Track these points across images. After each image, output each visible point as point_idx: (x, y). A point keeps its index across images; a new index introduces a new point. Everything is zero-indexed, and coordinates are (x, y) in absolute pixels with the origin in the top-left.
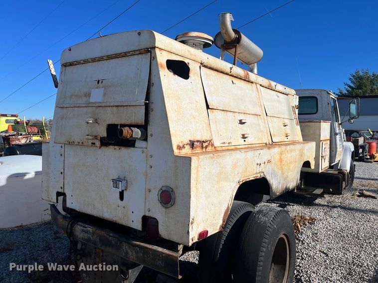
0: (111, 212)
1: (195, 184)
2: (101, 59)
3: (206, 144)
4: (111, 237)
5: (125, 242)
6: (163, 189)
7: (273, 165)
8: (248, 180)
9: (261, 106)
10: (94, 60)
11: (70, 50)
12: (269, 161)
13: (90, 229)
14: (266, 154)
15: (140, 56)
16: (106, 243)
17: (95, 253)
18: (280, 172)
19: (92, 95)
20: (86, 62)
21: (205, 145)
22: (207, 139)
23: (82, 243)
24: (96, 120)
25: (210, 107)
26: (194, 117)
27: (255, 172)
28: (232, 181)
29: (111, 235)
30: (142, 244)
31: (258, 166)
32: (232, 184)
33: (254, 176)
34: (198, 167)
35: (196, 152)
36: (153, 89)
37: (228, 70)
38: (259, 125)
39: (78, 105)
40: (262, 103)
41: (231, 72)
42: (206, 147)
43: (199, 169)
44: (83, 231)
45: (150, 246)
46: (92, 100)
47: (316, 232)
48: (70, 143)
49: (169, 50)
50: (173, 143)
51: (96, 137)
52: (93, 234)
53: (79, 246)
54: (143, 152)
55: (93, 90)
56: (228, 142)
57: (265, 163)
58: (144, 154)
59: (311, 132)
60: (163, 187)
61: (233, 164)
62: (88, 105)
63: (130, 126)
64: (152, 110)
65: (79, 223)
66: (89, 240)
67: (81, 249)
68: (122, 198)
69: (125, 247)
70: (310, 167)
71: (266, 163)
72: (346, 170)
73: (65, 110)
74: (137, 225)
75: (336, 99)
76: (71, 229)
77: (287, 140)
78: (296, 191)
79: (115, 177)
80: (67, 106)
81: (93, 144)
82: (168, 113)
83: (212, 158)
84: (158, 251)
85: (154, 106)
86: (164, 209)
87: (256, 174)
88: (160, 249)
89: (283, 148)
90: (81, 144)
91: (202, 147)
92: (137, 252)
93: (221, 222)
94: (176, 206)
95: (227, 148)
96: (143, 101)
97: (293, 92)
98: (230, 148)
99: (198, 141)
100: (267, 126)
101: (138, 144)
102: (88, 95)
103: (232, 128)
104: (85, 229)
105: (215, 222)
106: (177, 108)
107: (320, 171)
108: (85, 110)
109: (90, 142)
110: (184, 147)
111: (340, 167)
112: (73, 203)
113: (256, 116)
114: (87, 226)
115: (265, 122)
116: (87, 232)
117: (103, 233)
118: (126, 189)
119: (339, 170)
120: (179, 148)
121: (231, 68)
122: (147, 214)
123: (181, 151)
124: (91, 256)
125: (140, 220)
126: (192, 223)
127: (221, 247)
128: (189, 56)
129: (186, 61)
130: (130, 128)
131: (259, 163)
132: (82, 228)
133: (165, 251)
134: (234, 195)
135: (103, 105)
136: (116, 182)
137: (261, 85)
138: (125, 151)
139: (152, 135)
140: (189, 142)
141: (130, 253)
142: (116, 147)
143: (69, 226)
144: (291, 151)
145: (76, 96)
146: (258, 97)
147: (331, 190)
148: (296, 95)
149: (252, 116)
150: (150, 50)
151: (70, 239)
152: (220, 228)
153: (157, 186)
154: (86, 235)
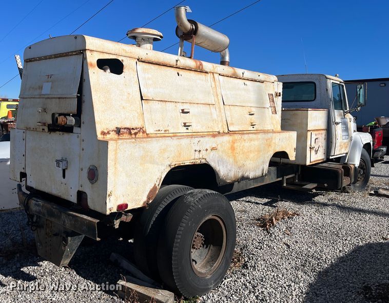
0: (57, 188)
1: (113, 163)
2: (50, 57)
3: (136, 131)
4: (54, 208)
5: (64, 213)
6: (91, 168)
7: (221, 153)
8: (183, 164)
9: (217, 95)
10: (46, 58)
11: (30, 48)
12: (213, 149)
13: (41, 203)
14: (209, 142)
15: (76, 56)
16: (51, 214)
17: (46, 225)
18: (231, 160)
19: (43, 87)
20: (40, 59)
21: (133, 132)
22: (138, 127)
23: (37, 216)
24: (45, 109)
25: (144, 98)
26: (123, 108)
27: (193, 157)
28: (160, 164)
29: (55, 207)
30: (74, 213)
31: (197, 153)
32: (160, 166)
33: (193, 161)
34: (116, 149)
35: (124, 137)
36: (85, 84)
37: (173, 63)
38: (211, 114)
39: (33, 96)
40: (218, 93)
41: (177, 65)
42: (136, 134)
43: (118, 151)
44: (36, 204)
45: (79, 215)
46: (44, 92)
47: (291, 226)
48: (27, 129)
49: (101, 50)
50: (97, 130)
51: (44, 124)
52: (43, 206)
53: (35, 219)
54: (78, 137)
55: (44, 84)
56: (164, 130)
57: (207, 150)
58: (79, 139)
59: (299, 121)
60: (90, 166)
61: (161, 149)
62: (41, 96)
63: (65, 115)
64: (84, 102)
65: (34, 198)
66: (40, 212)
67: (36, 221)
68: (64, 177)
69: (63, 216)
70: (289, 158)
71: (209, 149)
72: (354, 165)
73: (25, 100)
74: (74, 199)
75: (343, 84)
76: (28, 203)
77: (252, 129)
78: (285, 185)
79: (60, 158)
80: (27, 97)
81: (43, 129)
82: (94, 104)
83: (133, 142)
84: (84, 219)
85: (85, 98)
86: (91, 185)
87: (194, 159)
88: (85, 217)
89: (237, 137)
90: (35, 130)
91: (130, 133)
92: (71, 221)
93: (145, 199)
94: (99, 181)
95: (162, 135)
96: (75, 94)
97: (274, 78)
98: (166, 135)
99: (125, 128)
100: (223, 115)
101: (76, 130)
102: (41, 88)
103: (172, 117)
104: (38, 203)
105: (137, 198)
106: (105, 101)
107: (308, 163)
108: (38, 100)
109: (42, 128)
110: (108, 133)
111: (348, 161)
112: (32, 182)
113: (208, 106)
114: (38, 200)
115: (220, 111)
116: (38, 205)
117: (48, 206)
118: (67, 169)
119: (344, 164)
120: (103, 133)
121: (177, 61)
122: (81, 189)
123: (105, 136)
124: (43, 227)
125: (76, 194)
126: (109, 196)
127: (152, 223)
128: (124, 54)
129: (120, 59)
130: (65, 116)
131: (198, 149)
132: (35, 202)
133: (89, 218)
134: (163, 176)
135: (50, 96)
136: (58, 162)
137: (220, 74)
138: (66, 136)
139: (83, 123)
140: (115, 129)
141: (66, 221)
142: (60, 132)
143: (26, 201)
144: (251, 140)
145: (33, 88)
146: (213, 86)
147: (326, 185)
148: (279, 81)
149: (201, 106)
150: (82, 52)
151: (27, 212)
152: (144, 204)
153: (86, 166)
154: (38, 208)
